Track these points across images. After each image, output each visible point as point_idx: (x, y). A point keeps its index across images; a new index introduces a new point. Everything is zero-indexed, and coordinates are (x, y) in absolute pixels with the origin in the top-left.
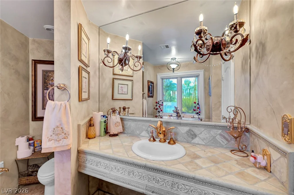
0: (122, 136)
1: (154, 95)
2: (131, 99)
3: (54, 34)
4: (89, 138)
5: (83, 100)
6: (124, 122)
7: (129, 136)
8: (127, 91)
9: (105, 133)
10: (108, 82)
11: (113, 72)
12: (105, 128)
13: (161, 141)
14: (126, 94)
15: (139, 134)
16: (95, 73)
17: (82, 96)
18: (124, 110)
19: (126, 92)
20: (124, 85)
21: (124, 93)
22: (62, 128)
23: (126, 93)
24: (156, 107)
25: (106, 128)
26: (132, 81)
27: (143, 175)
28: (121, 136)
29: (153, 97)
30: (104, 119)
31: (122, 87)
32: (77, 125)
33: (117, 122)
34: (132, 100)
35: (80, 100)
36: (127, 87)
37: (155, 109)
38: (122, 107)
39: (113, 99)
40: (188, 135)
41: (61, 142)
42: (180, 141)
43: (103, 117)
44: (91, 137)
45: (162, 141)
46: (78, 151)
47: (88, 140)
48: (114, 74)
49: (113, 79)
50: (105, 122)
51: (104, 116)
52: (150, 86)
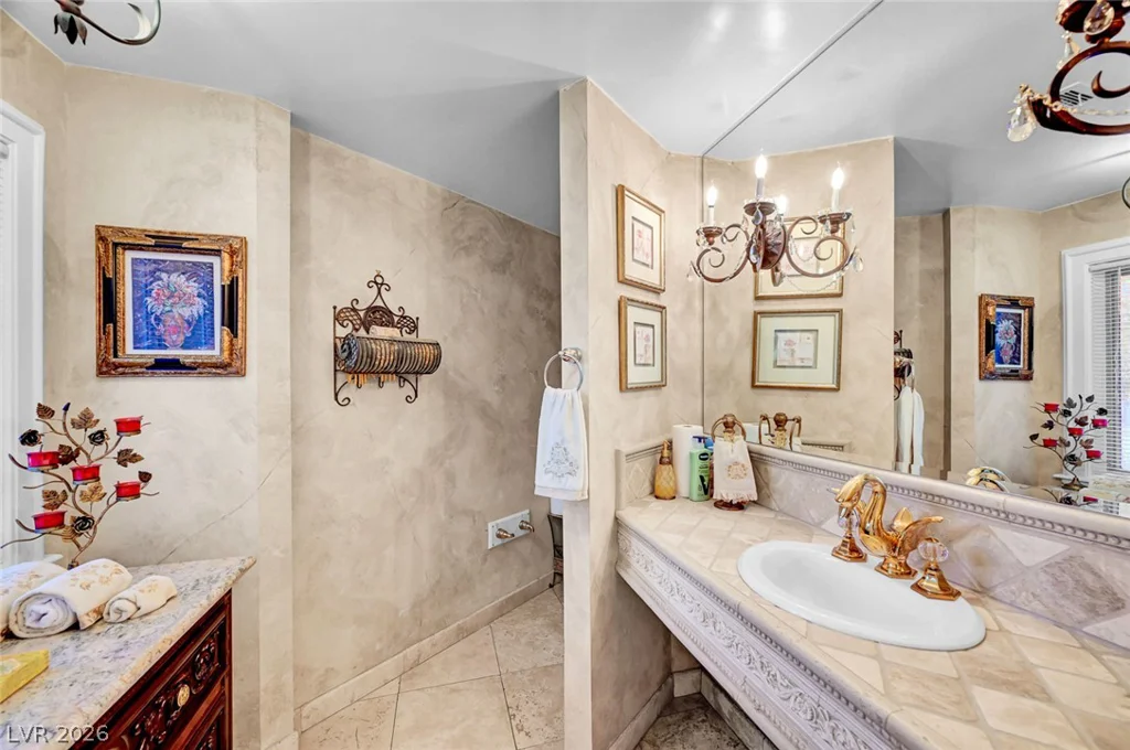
0: (751, 514)
1: (1035, 366)
2: (834, 386)
3: (559, 238)
4: (657, 497)
5: (629, 386)
6: (769, 468)
7: (780, 521)
8: (811, 356)
9: (702, 492)
10: (738, 326)
11: (756, 290)
12: (702, 478)
13: (885, 566)
14: (810, 367)
15: (816, 521)
16: (689, 305)
17: (627, 377)
18: (778, 426)
19: (808, 359)
20: (798, 334)
21: (798, 363)
22: (565, 449)
23: (811, 364)
24: (1046, 434)
25: (706, 479)
26: (837, 314)
27: (736, 641)
28: (751, 512)
29: (1028, 378)
30: (701, 448)
31: (789, 343)
32: (613, 452)
33: (737, 463)
34: (837, 390)
35: (624, 387)
36: (811, 341)
37: (1040, 441)
38: (771, 415)
39: (754, 386)
40: (1057, 583)
41: (563, 480)
42: (1008, 601)
43: (700, 441)
44: (661, 495)
45: (890, 571)
46: (616, 519)
47: (655, 499)
48: (758, 298)
49: (756, 314)
50: (704, 457)
51: (700, 439)
52: (1003, 326)
